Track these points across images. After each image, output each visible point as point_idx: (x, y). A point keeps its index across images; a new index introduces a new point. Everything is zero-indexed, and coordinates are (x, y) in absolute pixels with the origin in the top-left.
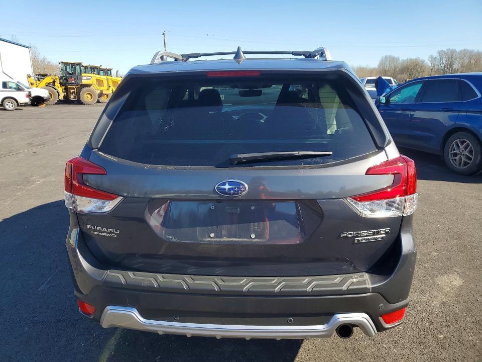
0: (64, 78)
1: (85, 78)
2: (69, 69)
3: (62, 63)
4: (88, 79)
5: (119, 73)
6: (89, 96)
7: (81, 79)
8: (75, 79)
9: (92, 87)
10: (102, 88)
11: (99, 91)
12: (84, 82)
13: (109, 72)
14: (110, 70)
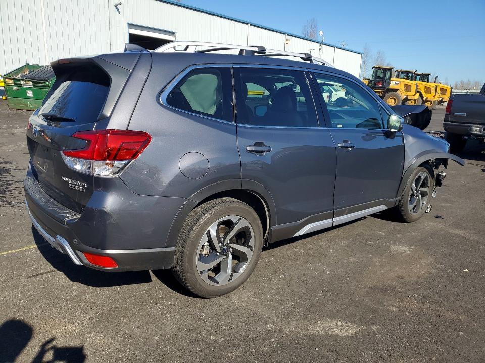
0: (373, 82)
1: (394, 82)
2: (380, 73)
3: (375, 67)
4: (396, 83)
5: (438, 78)
6: (393, 101)
7: (389, 83)
8: (383, 84)
9: (398, 92)
10: (408, 93)
11: (405, 97)
12: (392, 86)
13: (427, 77)
14: (428, 75)
